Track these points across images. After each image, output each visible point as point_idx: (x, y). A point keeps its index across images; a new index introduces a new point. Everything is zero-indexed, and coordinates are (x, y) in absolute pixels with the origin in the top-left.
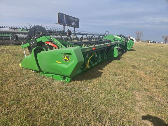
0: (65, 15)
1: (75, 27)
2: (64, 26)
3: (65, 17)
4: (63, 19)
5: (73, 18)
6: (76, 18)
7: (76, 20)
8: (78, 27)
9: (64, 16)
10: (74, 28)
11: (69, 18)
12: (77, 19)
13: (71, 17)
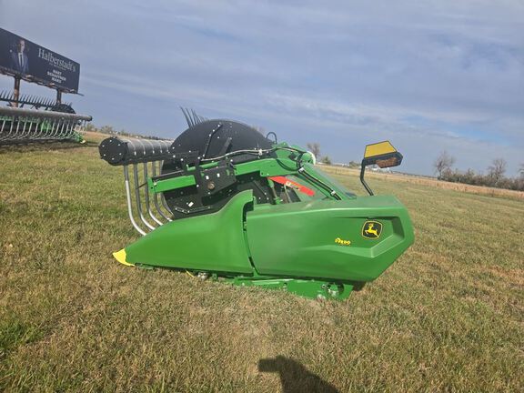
0: (23, 42)
1: (63, 90)
2: (18, 78)
3: (23, 48)
4: (14, 55)
5: (55, 55)
6: (67, 60)
7: (68, 67)
8: (76, 92)
9: (18, 43)
10: (60, 91)
11: (41, 54)
12: (72, 62)
13: (47, 51)
